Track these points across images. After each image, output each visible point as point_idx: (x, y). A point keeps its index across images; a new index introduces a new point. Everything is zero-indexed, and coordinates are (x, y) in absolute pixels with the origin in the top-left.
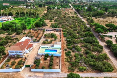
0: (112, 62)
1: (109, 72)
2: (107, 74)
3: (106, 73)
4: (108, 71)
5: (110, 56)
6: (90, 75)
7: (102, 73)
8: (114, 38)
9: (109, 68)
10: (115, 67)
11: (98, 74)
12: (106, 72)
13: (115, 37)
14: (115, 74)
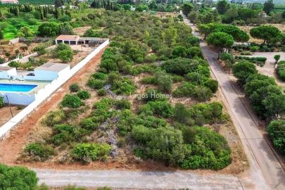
0: (236, 134)
1: (206, 168)
2: (193, 180)
3: (190, 172)
4: (201, 167)
5: (237, 111)
6: (109, 179)
7: (173, 171)
8: (271, 64)
9: (211, 153)
10: (240, 152)
11: (148, 177)
12: (192, 168)
13: (274, 61)
14: (235, 179)
